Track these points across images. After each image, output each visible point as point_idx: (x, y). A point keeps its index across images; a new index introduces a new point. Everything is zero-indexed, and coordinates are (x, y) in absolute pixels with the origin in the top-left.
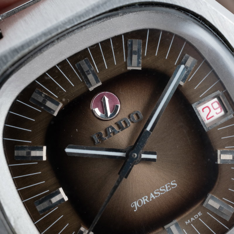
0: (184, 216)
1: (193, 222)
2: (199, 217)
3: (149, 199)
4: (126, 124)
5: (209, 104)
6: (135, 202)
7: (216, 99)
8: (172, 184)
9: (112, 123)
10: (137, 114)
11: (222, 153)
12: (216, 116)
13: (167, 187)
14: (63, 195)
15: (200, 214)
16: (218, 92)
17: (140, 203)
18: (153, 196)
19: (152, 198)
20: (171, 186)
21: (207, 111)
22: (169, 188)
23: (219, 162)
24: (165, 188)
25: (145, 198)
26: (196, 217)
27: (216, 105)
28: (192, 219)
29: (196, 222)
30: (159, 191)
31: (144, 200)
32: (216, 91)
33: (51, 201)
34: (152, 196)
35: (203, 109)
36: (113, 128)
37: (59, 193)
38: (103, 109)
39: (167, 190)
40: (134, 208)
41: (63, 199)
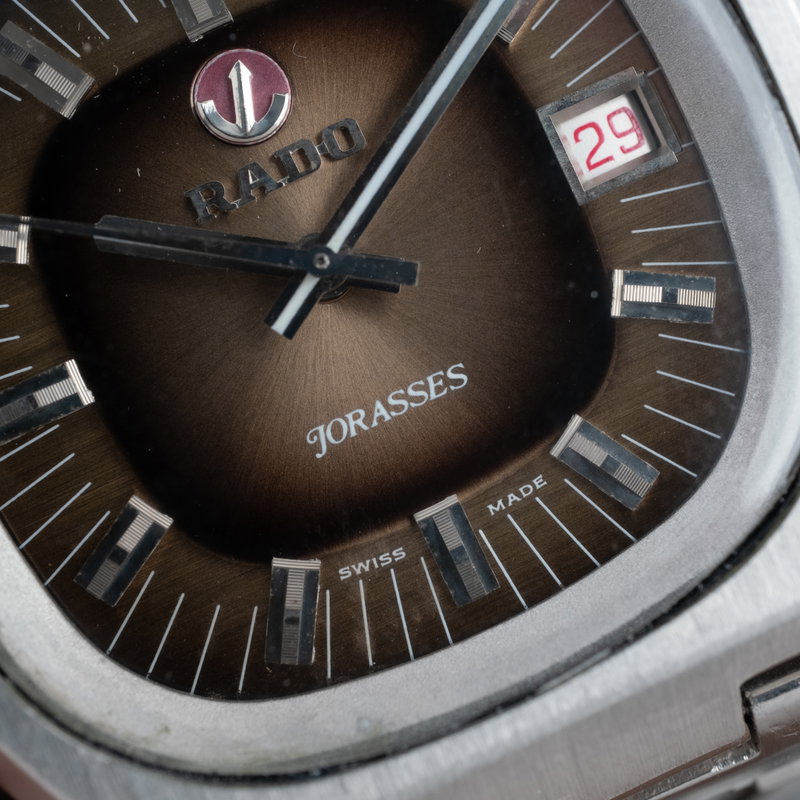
0: (485, 485)
1: (518, 511)
2: (536, 492)
3: (368, 420)
4: (307, 163)
5: (598, 114)
6: (321, 428)
7: (622, 102)
8: (451, 375)
9: (262, 157)
10: (345, 132)
11: (629, 279)
12: (621, 159)
13: (432, 386)
14: (75, 384)
15: (539, 482)
16: (631, 72)
17: (337, 431)
18: (383, 412)
19: (381, 418)
20: (448, 382)
21: (589, 137)
22: (438, 390)
23: (616, 311)
24: (426, 388)
25: (356, 416)
26: (526, 490)
27: (623, 122)
28: (512, 498)
29: (526, 510)
30: (406, 397)
31: (352, 424)
32: (624, 68)
33: (32, 400)
34: (380, 410)
35: (576, 133)
36: (260, 172)
37: (63, 375)
39: (433, 396)
40: (317, 447)
41: (75, 399)
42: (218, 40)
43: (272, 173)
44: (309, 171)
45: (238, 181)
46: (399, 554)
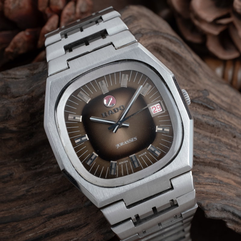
0: (138, 153)
1: (143, 156)
2: (145, 154)
3: (124, 144)
4: (117, 110)
5: (155, 106)
6: (118, 145)
7: (159, 104)
8: (135, 138)
9: (112, 109)
10: (122, 106)
11: (158, 127)
12: (158, 111)
13: (132, 140)
14: (87, 137)
15: (145, 153)
16: (159, 101)
17: (120, 145)
18: (126, 143)
19: (125, 144)
20: (134, 139)
21: (154, 108)
22: (133, 140)
23: (156, 131)
24: (131, 140)
25: (122, 143)
26: (144, 154)
27: (159, 107)
28: (142, 155)
29: (144, 156)
30: (129, 141)
31: (122, 144)
32: (159, 100)
33: (81, 139)
34: (125, 143)
35: (153, 108)
36: (111, 111)
37: (85, 136)
38: (108, 102)
39: (132, 141)
40: (117, 147)
41: (87, 139)
42: (107, 94)
43: (113, 111)
44: (118, 112)
45: (109, 112)
46: (127, 161)
